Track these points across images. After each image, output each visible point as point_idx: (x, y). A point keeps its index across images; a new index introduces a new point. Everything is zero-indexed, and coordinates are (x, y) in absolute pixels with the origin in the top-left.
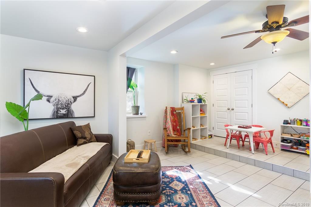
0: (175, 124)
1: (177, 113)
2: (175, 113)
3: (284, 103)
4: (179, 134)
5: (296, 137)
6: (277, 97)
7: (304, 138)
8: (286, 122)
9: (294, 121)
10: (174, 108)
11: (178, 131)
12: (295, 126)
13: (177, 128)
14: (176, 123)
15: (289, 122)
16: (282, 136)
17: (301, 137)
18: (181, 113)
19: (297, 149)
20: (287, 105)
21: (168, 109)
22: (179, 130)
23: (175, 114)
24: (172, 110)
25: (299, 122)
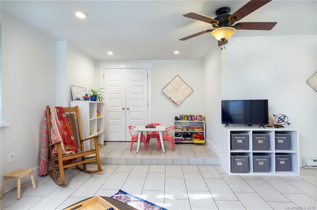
0: (66, 133)
1: (67, 115)
2: (64, 115)
3: (174, 101)
4: (74, 148)
5: (185, 131)
6: (169, 97)
7: (191, 131)
8: (177, 119)
9: (182, 118)
10: (61, 108)
11: (72, 143)
12: (183, 121)
13: (71, 139)
14: (68, 132)
15: (179, 118)
16: (176, 131)
17: (189, 130)
18: (74, 115)
19: (185, 140)
20: (176, 104)
21: (52, 110)
22: (74, 142)
23: (65, 117)
24: (58, 111)
25: (186, 118)
